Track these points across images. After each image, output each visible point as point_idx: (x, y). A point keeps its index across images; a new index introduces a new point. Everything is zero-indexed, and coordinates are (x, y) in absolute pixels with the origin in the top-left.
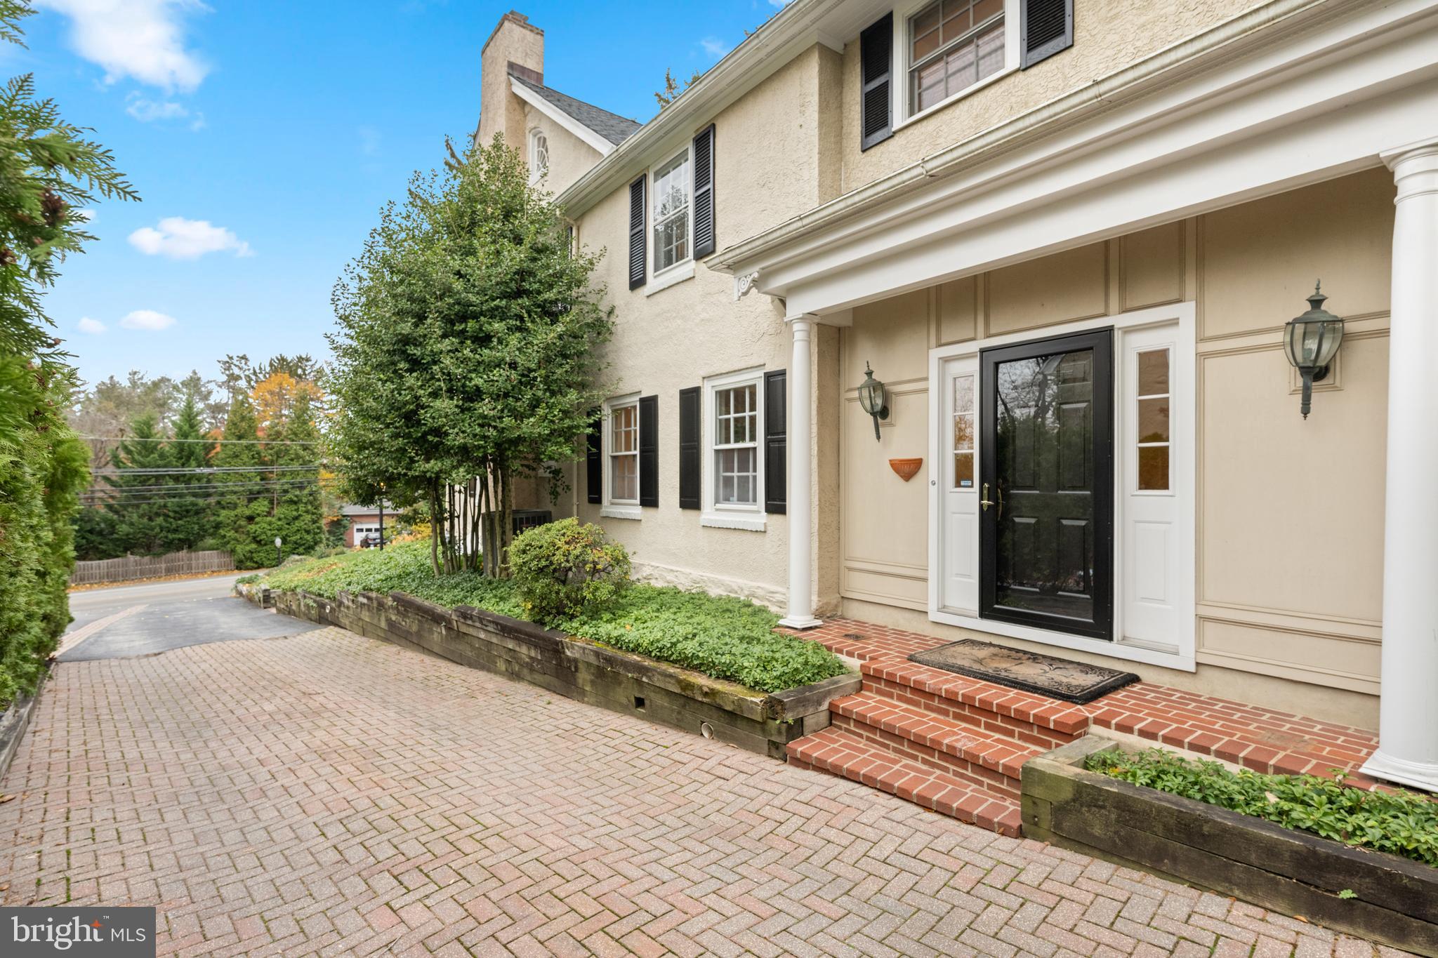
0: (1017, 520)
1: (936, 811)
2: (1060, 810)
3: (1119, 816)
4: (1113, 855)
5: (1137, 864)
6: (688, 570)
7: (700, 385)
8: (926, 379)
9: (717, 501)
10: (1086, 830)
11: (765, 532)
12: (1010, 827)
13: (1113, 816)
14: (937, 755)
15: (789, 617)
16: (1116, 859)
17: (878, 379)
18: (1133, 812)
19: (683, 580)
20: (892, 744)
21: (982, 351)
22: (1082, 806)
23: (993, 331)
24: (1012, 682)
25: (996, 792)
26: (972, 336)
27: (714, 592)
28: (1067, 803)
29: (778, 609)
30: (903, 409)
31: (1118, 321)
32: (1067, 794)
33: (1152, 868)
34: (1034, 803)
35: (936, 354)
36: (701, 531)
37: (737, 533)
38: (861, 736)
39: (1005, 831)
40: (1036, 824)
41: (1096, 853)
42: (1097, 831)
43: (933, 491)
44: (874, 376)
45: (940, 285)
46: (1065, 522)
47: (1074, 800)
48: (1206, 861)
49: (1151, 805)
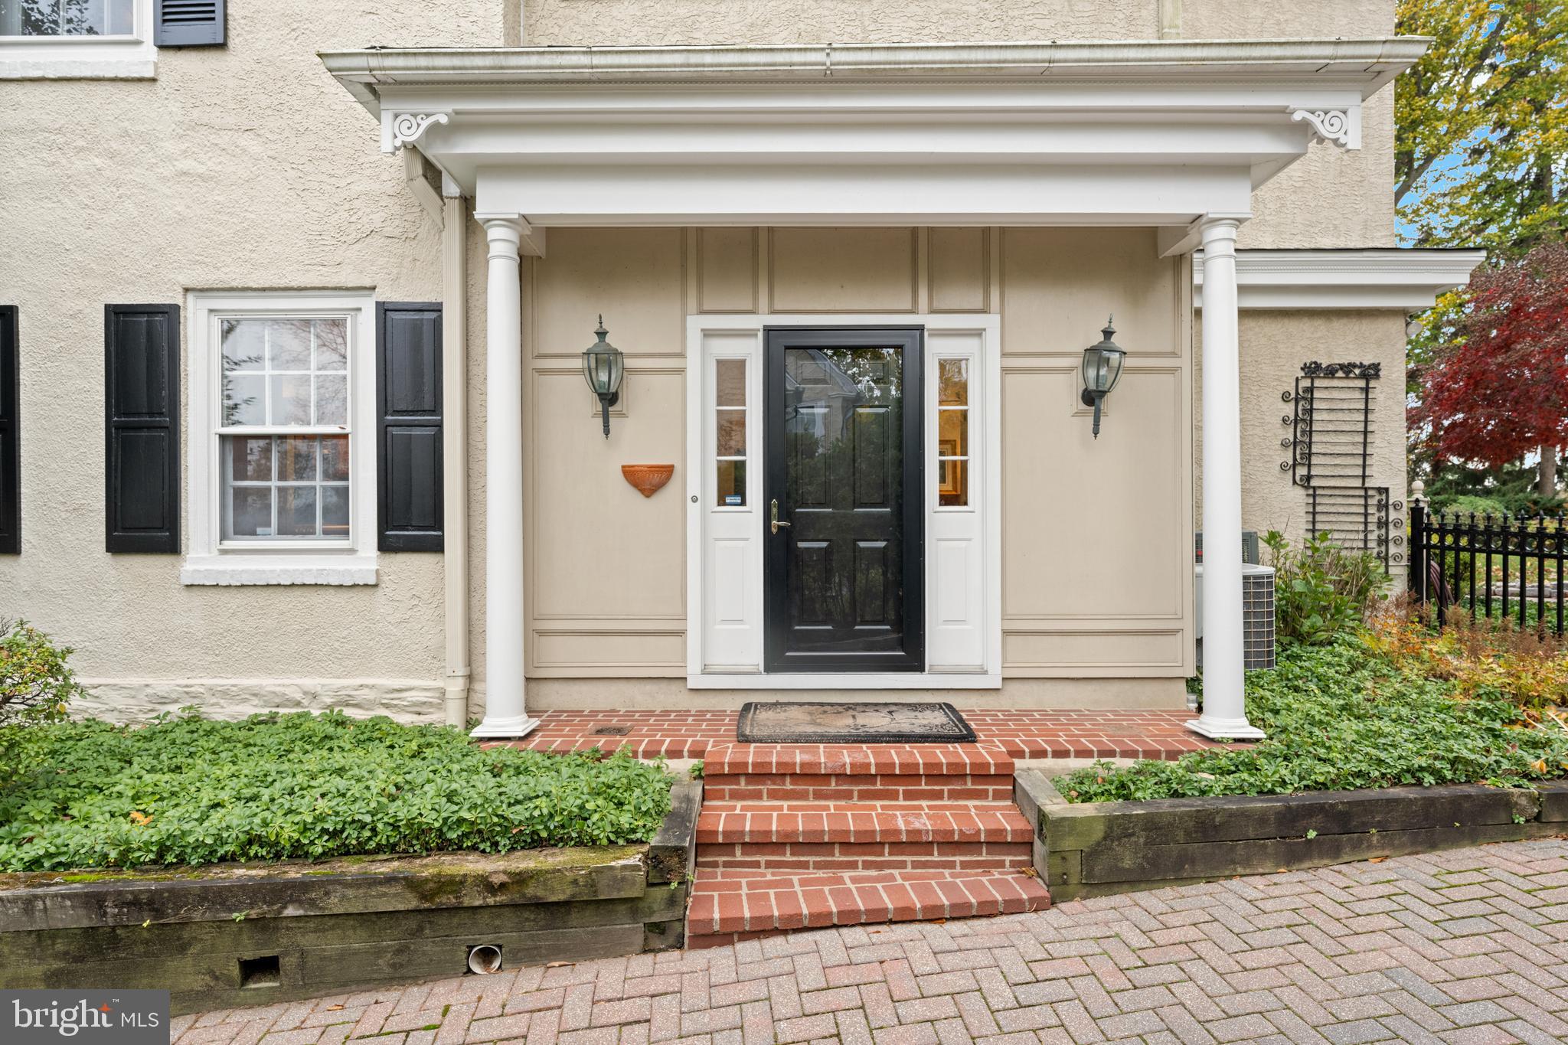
0: (801, 545)
1: (953, 919)
2: (1090, 856)
3: (1147, 837)
4: (1140, 882)
5: (1164, 881)
6: (134, 680)
7: (179, 301)
8: (682, 355)
9: (223, 537)
10: (1116, 866)
11: (376, 586)
12: (1043, 898)
13: (1142, 840)
14: (837, 852)
15: (486, 721)
16: (1143, 886)
17: (614, 346)
18: (1160, 828)
19: (119, 701)
20: (812, 859)
21: (768, 330)
22: (1112, 841)
23: (778, 306)
24: (894, 736)
25: (973, 868)
26: (750, 307)
27: (222, 713)
28: (1098, 844)
29: (415, 718)
30: (641, 393)
31: (931, 322)
32: (1098, 832)
33: (1176, 879)
34: (1064, 858)
35: (697, 323)
36: (185, 595)
37: (298, 592)
38: (757, 864)
39: (1039, 906)
40: (1065, 883)
41: (1125, 887)
42: (1127, 863)
43: (693, 509)
44: (608, 339)
45: (702, 229)
46: (862, 544)
47: (1105, 839)
48: (1217, 851)
49: (1174, 814)
